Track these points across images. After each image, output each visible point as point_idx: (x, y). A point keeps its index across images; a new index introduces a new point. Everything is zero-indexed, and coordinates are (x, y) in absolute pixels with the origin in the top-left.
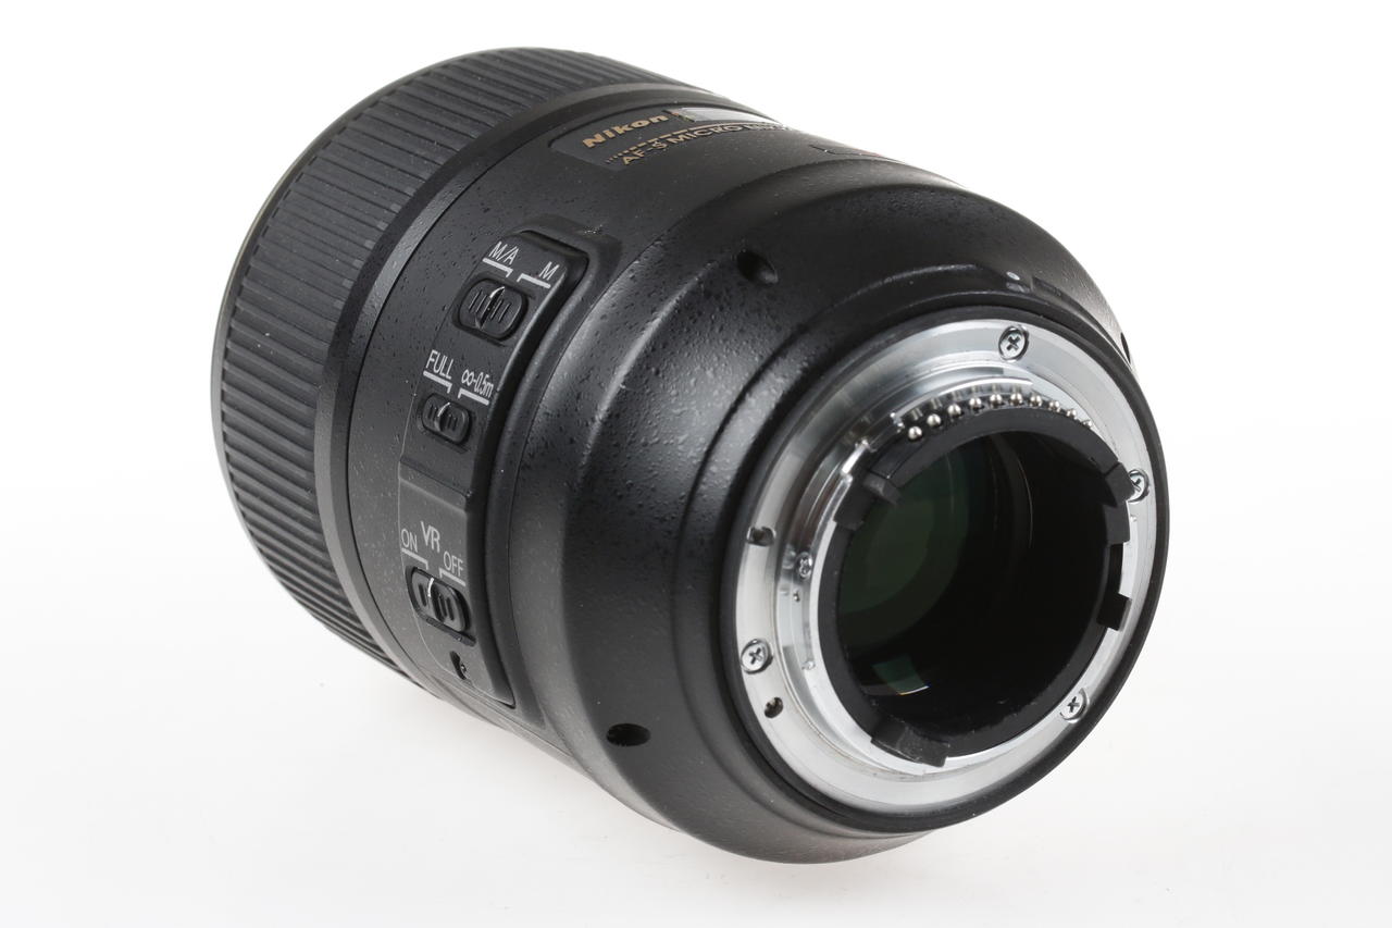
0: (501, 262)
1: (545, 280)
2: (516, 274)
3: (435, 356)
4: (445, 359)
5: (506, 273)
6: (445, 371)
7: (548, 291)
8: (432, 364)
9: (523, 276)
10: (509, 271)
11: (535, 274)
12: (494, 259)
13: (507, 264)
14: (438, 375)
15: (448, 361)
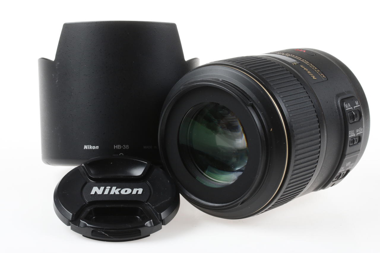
0: (349, 108)
1: (358, 105)
2: (353, 108)
3: (350, 132)
4: (352, 131)
5: (351, 109)
6: (353, 133)
7: (360, 106)
8: (350, 134)
9: (354, 107)
10: (352, 108)
11: (356, 105)
12: (348, 108)
13: (350, 107)
14: (352, 135)
15: (353, 131)
